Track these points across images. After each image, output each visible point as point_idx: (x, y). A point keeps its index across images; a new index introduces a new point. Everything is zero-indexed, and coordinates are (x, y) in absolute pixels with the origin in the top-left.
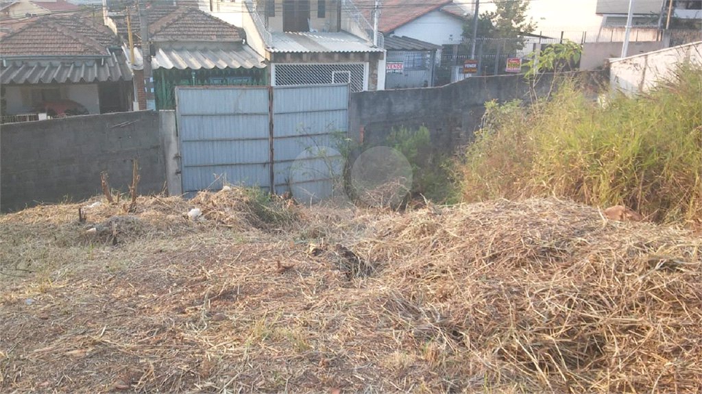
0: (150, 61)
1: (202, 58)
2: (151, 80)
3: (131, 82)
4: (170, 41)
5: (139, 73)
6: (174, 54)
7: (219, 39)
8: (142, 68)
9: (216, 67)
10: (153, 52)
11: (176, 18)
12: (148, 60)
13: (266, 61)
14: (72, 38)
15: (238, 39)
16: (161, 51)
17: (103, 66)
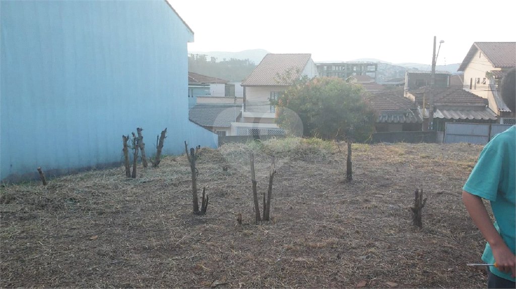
0: (433, 115)
1: (460, 114)
2: (432, 123)
3: (421, 124)
4: (443, 106)
5: (426, 120)
6: (445, 112)
7: (471, 105)
8: (428, 117)
9: (467, 118)
10: (435, 110)
11: (448, 93)
12: (432, 114)
13: (498, 116)
14: (393, 103)
15: (483, 105)
16: (438, 110)
17: (408, 117)
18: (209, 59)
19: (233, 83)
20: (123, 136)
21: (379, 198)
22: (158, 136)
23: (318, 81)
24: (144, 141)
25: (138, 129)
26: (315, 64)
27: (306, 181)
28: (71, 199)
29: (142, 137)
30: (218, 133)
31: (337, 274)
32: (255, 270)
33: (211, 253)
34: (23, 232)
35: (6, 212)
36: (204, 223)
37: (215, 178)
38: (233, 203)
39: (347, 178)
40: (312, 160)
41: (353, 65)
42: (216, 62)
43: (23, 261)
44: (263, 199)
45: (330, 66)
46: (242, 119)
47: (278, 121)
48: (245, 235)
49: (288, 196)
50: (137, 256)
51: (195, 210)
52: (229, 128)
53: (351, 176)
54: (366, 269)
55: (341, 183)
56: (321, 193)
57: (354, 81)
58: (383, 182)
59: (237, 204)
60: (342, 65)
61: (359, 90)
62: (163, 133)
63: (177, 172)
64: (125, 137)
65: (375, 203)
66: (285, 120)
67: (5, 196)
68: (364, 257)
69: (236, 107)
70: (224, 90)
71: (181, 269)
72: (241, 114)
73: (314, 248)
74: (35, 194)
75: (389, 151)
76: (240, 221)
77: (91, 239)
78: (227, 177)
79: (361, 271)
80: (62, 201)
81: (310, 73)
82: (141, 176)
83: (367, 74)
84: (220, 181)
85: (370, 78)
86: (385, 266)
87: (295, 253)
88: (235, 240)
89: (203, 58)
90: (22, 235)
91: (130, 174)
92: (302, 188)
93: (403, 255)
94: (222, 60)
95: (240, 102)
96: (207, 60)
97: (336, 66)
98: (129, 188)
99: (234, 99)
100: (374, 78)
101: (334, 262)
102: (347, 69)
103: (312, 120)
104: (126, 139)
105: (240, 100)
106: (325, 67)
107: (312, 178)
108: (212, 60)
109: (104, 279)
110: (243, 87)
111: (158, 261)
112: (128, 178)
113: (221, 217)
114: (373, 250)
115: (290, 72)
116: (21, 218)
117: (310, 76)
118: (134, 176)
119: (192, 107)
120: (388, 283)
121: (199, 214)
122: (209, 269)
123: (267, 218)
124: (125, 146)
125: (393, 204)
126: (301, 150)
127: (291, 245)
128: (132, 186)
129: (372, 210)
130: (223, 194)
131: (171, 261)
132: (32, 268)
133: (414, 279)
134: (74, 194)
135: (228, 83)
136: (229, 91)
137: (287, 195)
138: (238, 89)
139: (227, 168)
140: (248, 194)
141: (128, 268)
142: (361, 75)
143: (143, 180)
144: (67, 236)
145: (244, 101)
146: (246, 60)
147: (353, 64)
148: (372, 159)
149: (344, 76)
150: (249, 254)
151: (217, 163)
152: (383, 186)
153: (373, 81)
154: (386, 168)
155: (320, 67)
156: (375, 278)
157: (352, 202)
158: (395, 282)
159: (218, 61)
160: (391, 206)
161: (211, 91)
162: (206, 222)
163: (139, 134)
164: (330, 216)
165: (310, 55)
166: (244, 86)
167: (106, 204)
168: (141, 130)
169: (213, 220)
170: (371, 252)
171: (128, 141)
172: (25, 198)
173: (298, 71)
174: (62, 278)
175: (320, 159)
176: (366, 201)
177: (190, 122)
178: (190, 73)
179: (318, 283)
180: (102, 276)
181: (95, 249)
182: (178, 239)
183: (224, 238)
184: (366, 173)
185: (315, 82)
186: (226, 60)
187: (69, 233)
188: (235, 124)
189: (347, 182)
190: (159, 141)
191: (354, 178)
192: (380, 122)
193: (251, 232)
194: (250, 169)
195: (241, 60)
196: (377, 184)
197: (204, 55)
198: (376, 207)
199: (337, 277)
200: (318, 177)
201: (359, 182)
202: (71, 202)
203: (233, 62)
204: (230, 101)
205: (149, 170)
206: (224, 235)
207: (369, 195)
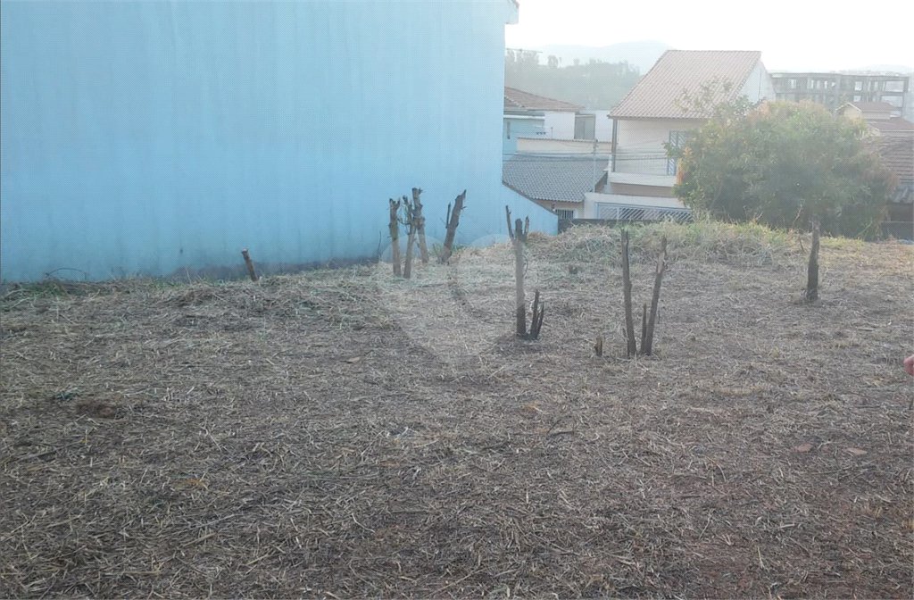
18: (543, 61)
19: (592, 112)
20: (391, 200)
21: (866, 333)
22: (449, 206)
23: (771, 107)
24: (424, 213)
25: (414, 190)
26: (771, 75)
27: (727, 298)
28: (305, 303)
29: (421, 206)
30: (558, 213)
31: (762, 433)
32: (624, 419)
33: (550, 393)
34: (237, 345)
35: (201, 317)
36: (535, 351)
37: (555, 285)
38: (587, 326)
39: (809, 294)
40: (743, 263)
41: (855, 78)
42: (558, 67)
43: (247, 384)
44: (641, 323)
45: (802, 79)
46: (608, 187)
47: (681, 192)
48: (608, 371)
49: (689, 320)
50: (427, 389)
51: (518, 331)
52: (581, 204)
53: (816, 291)
54: (815, 428)
55: (796, 304)
56: (753, 320)
57: (854, 114)
58: (879, 306)
59: (594, 328)
60: (830, 77)
61: (857, 131)
62: (460, 199)
63: (482, 273)
64: (394, 202)
65: (856, 340)
66: (696, 189)
67: (192, 293)
68: (816, 413)
69: (597, 160)
70: (573, 125)
71: (499, 410)
72: (606, 175)
73: (729, 395)
74: (244, 291)
75: (902, 254)
76: (598, 350)
77: (350, 360)
78: (576, 285)
79: (805, 430)
80: (292, 305)
81: (756, 91)
82: (419, 277)
83: (885, 98)
84: (563, 290)
85: (889, 108)
86: (851, 427)
87: (694, 401)
88: (590, 378)
89: (531, 58)
90: (237, 349)
91: (400, 271)
92: (717, 309)
93: (888, 415)
94: (572, 64)
95: (604, 151)
96: (540, 63)
97: (816, 80)
98: (400, 294)
99: (592, 146)
100: (900, 109)
101: (761, 416)
102: (841, 87)
103: (753, 189)
104: (395, 206)
105: (605, 146)
106: (793, 81)
107: (738, 293)
108: (550, 62)
109: (379, 413)
110: (612, 120)
111: (462, 397)
112: (397, 278)
113: (565, 346)
114: (833, 403)
115: (710, 88)
116: (226, 328)
117: (753, 99)
118: (407, 275)
119: (508, 157)
120: (850, 450)
121: (525, 337)
122: (545, 413)
123: (647, 350)
124: (394, 218)
125: (890, 342)
126: (722, 243)
127: (688, 390)
128: (406, 291)
129: (847, 351)
130: (568, 312)
131: (484, 398)
132: (264, 394)
133: (898, 447)
134: (311, 295)
135: (581, 112)
136: (584, 128)
137: (688, 318)
138: (603, 126)
139: (576, 270)
140: (614, 314)
141: (415, 403)
142: (870, 100)
143: (422, 282)
144: (309, 355)
145: (614, 150)
146: (621, 64)
147: (854, 76)
148: (865, 267)
149: (832, 103)
150: (613, 398)
151: (557, 262)
152: (878, 313)
153: (897, 114)
154: (892, 283)
155: (780, 81)
156: (828, 442)
157: (811, 337)
158: (864, 449)
159: (561, 65)
160: (885, 345)
161: (547, 128)
162: (539, 350)
163: (415, 199)
164: (765, 355)
165: (758, 53)
166: (616, 119)
167: (365, 315)
168: (420, 191)
169: (550, 349)
170: (829, 405)
171: (398, 210)
172: (228, 297)
173: (727, 87)
174: (314, 409)
175: (759, 262)
176: (840, 335)
177: (504, 187)
178: (507, 90)
179: (728, 443)
180: (375, 409)
181: (359, 375)
182: (492, 370)
183: (570, 374)
184: (848, 289)
185: (765, 110)
186: (580, 64)
187: (313, 351)
188: (592, 197)
189: (807, 303)
190: (451, 214)
191: (822, 296)
192: (901, 202)
193: (618, 368)
194: (621, 274)
195: (611, 62)
196: (866, 308)
197: (535, 53)
198: (857, 346)
199: (762, 437)
200: (752, 292)
201: (831, 304)
202: (306, 308)
203: (595, 66)
204: (583, 149)
205: (431, 268)
206: (571, 370)
207: (846, 327)
